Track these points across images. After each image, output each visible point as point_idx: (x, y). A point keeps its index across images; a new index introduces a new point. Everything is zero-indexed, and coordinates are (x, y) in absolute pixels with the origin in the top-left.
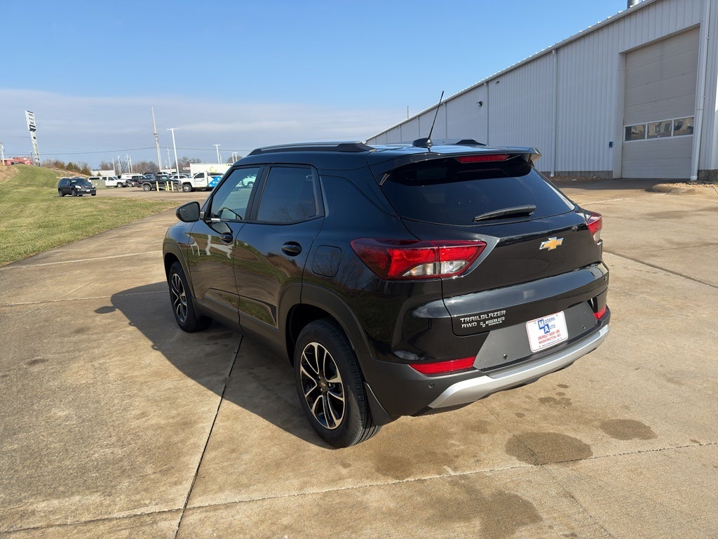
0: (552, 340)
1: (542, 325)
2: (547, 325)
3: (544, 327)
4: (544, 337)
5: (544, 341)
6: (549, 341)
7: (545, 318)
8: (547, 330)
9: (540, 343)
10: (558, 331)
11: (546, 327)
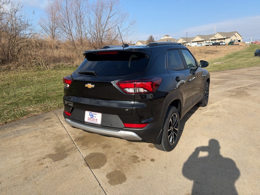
0: (93, 121)
1: (91, 114)
2: (93, 115)
3: (91, 115)
4: (90, 118)
5: (90, 120)
6: (92, 121)
7: (93, 113)
8: (92, 117)
9: (88, 120)
10: (97, 119)
11: (92, 116)
